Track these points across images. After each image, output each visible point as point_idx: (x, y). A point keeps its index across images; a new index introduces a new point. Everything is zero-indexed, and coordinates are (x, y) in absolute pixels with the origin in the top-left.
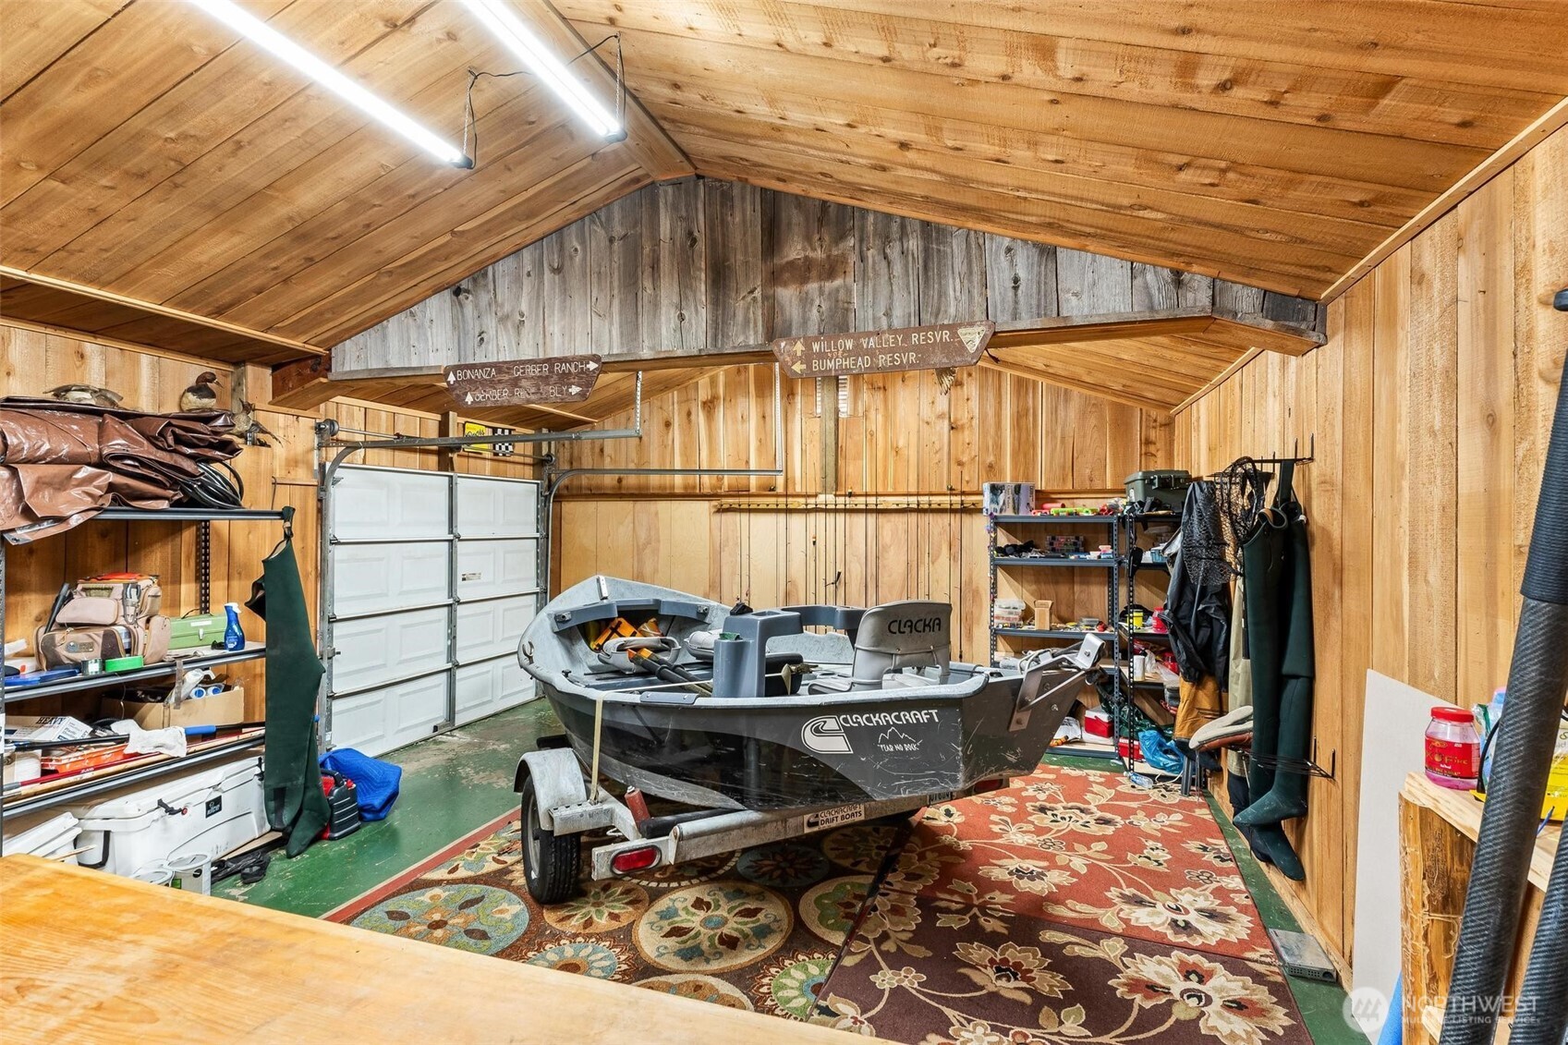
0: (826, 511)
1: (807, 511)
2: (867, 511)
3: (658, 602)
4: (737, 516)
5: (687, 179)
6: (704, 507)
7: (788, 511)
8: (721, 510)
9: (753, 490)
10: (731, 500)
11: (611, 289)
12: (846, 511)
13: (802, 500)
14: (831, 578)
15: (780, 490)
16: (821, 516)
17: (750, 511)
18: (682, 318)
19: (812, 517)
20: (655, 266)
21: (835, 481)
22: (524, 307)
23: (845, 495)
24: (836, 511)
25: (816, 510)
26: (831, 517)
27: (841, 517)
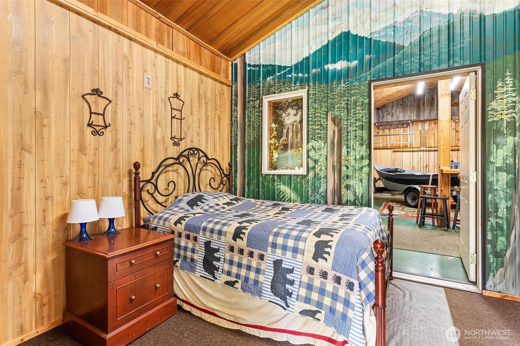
0: (423, 151)
1: (418, 151)
2: (435, 151)
4: (399, 153)
5: (432, 89)
6: (390, 151)
7: (413, 151)
8: (394, 152)
9: (401, 147)
10: (397, 149)
11: (414, 108)
12: (429, 151)
13: (417, 149)
14: (425, 166)
15: (409, 146)
16: (422, 152)
17: (402, 151)
18: (430, 113)
19: (420, 153)
20: (424, 104)
21: (423, 144)
22: (394, 112)
23: (429, 147)
24: (426, 151)
25: (421, 151)
26: (425, 152)
27: (427, 152)
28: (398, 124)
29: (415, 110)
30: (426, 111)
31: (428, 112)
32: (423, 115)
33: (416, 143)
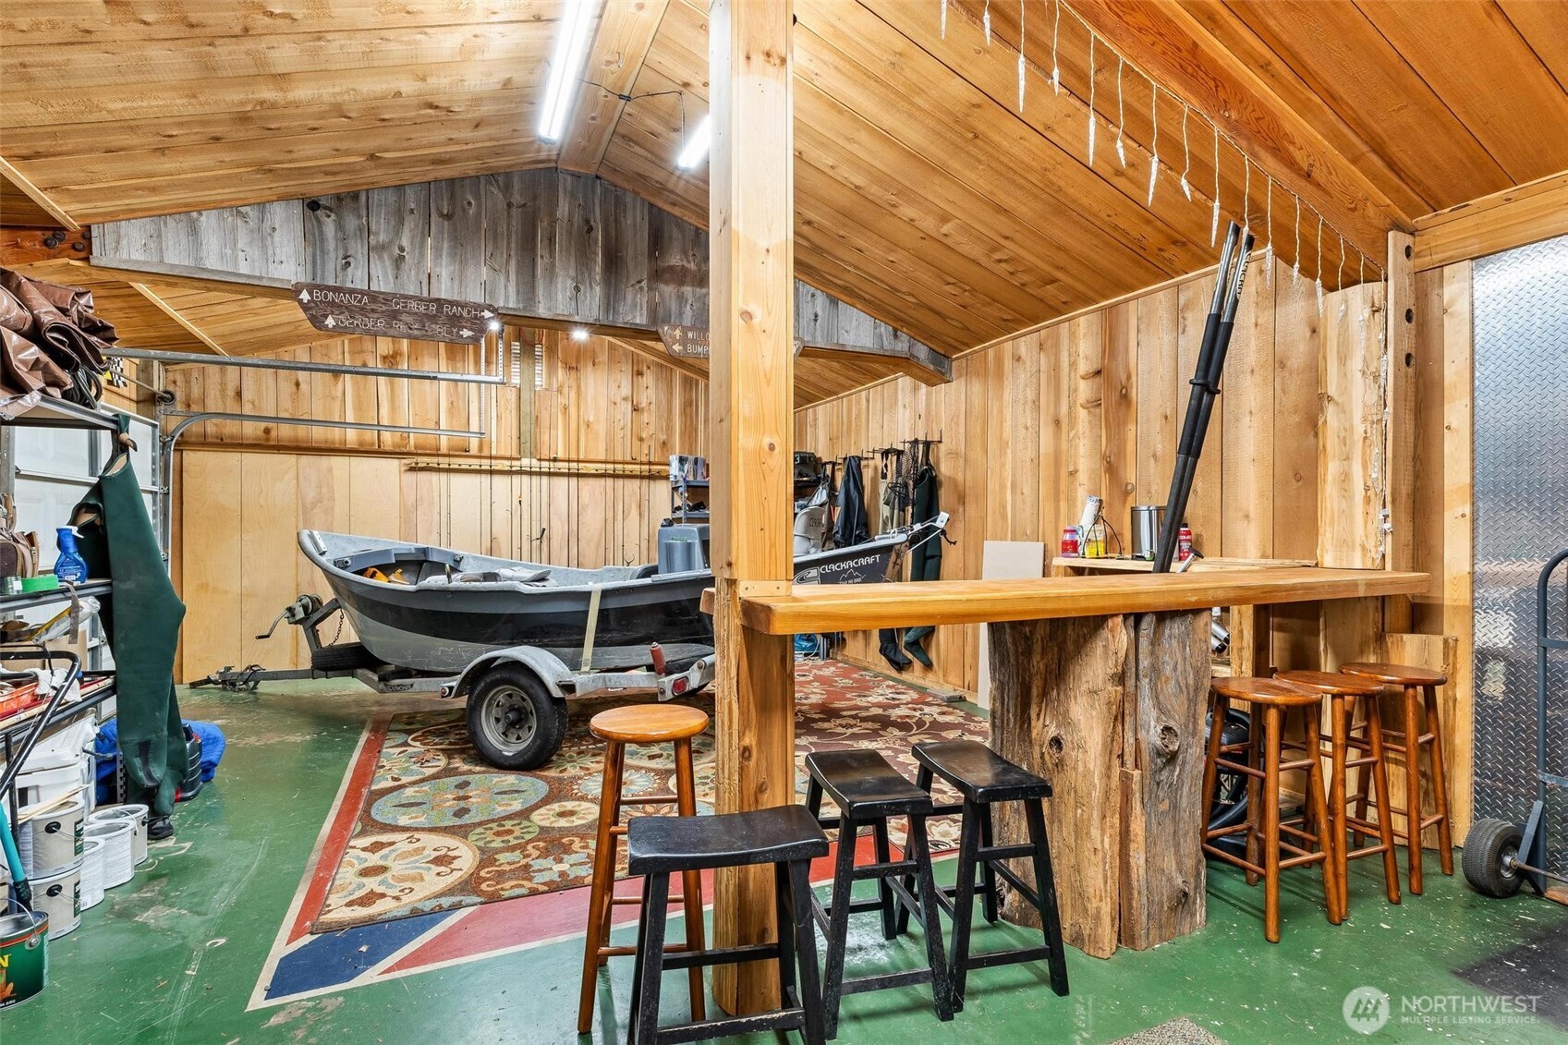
0: (531, 473)
1: (510, 473)
2: (569, 475)
3: (425, 551)
4: (434, 477)
5: (587, 176)
6: (393, 465)
7: (491, 472)
8: (412, 469)
9: (444, 450)
10: (427, 459)
11: (509, 249)
12: (550, 474)
13: (507, 463)
14: (536, 534)
15: (474, 451)
16: (526, 478)
17: (449, 471)
18: (577, 289)
19: (516, 479)
20: (551, 240)
21: (526, 443)
22: (405, 242)
23: (549, 460)
24: (540, 474)
25: (521, 472)
26: (535, 479)
27: (545, 479)
28: (433, 318)
29: (513, 263)
30: (560, 279)
31: (570, 284)
32: (550, 296)
33: (502, 440)
